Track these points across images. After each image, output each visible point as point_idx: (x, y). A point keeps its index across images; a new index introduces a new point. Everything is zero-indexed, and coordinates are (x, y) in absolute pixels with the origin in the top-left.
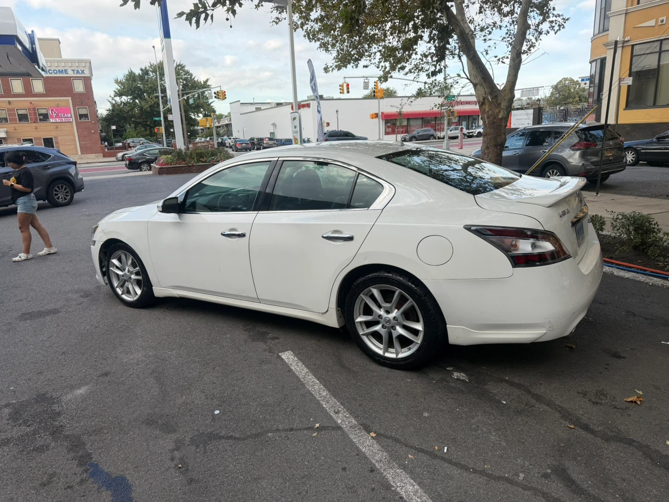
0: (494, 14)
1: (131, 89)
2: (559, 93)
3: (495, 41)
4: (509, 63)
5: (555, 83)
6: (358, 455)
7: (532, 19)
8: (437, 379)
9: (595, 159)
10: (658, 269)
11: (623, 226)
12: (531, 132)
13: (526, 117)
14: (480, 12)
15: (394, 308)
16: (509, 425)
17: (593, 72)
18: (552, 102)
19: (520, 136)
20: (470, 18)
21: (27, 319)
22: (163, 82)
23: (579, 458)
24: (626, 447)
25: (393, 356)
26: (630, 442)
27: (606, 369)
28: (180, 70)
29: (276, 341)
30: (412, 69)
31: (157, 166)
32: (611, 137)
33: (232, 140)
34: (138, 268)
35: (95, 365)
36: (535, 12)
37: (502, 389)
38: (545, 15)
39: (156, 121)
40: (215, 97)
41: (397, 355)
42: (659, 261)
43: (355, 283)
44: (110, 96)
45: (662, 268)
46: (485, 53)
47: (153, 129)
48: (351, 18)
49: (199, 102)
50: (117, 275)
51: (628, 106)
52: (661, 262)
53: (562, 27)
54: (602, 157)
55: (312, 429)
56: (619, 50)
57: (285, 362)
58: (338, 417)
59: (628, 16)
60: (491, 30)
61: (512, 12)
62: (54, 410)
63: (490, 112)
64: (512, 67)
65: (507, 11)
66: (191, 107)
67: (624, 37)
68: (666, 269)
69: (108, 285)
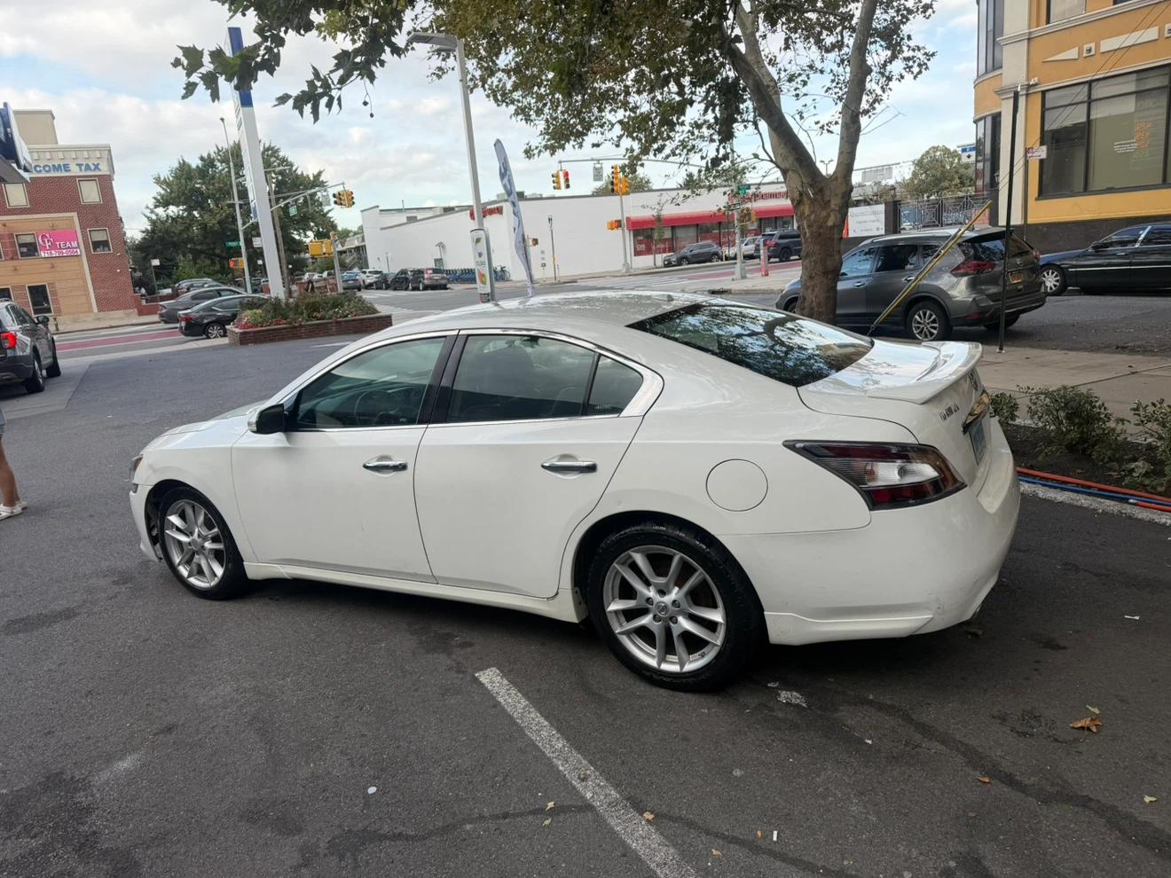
0: (809, 48)
1: (184, 194)
2: (925, 172)
3: (814, 97)
4: (839, 133)
5: (918, 157)
6: (624, 855)
7: (874, 55)
8: (753, 705)
9: (993, 290)
10: (1110, 484)
11: (1048, 411)
12: (884, 248)
13: (872, 217)
14: (787, 47)
15: (672, 584)
16: (879, 783)
17: (981, 135)
18: (916, 188)
19: (866, 254)
20: (770, 56)
21: (19, 631)
22: (240, 180)
23: (1002, 837)
24: (1077, 812)
25: (675, 668)
26: (1085, 802)
27: (1036, 670)
28: (270, 157)
29: (469, 650)
30: (677, 148)
31: (237, 330)
32: (1018, 251)
33: (368, 274)
34: (216, 530)
35: (148, 712)
36: (878, 44)
37: (864, 718)
38: (895, 49)
39: (231, 248)
40: (335, 202)
41: (682, 667)
42: (1110, 469)
43: (603, 545)
44: (148, 207)
45: (1118, 482)
46: (798, 117)
47: (225, 262)
48: (568, 73)
49: (306, 212)
50: (180, 542)
51: (1042, 194)
52: (1114, 471)
53: (924, 67)
54: (1004, 286)
55: (541, 811)
56: (1022, 101)
57: (487, 689)
58: (586, 787)
59: (1032, 43)
60: (806, 79)
61: (839, 45)
62: (78, 803)
63: (812, 217)
64: (845, 139)
65: (831, 43)
66: (293, 221)
67: (1028, 79)
68: (1123, 484)
69: (164, 560)
